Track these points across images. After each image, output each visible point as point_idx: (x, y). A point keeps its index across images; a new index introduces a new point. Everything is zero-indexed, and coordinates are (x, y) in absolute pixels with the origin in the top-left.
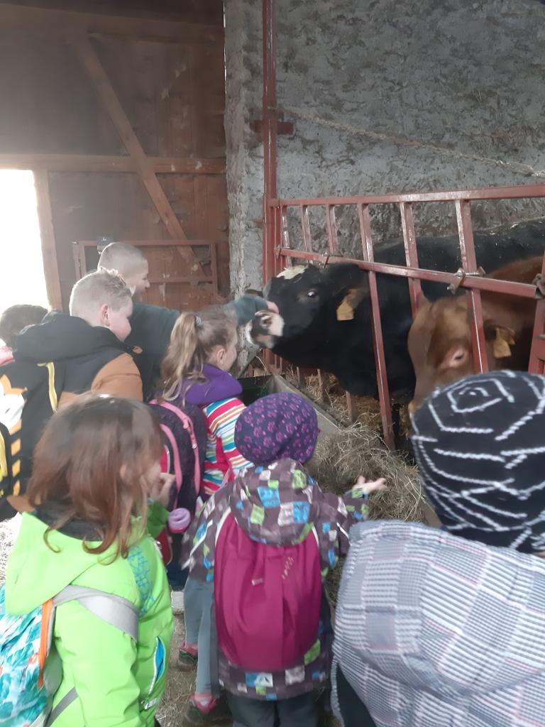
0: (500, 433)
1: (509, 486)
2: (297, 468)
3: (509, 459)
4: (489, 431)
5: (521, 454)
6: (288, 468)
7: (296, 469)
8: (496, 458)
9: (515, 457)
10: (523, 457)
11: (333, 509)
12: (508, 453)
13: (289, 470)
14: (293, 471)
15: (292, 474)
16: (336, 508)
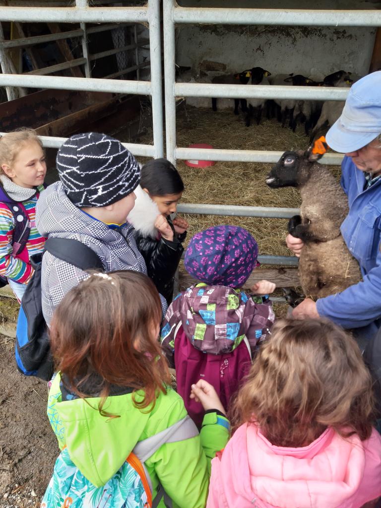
0: (79, 148)
1: (77, 169)
2: (232, 292)
3: (79, 158)
4: (76, 147)
5: (84, 157)
6: (224, 293)
7: (230, 293)
8: (75, 157)
9: (82, 157)
10: (84, 158)
11: (264, 318)
12: (80, 156)
13: (224, 296)
14: (227, 295)
15: (227, 298)
16: (267, 317)
